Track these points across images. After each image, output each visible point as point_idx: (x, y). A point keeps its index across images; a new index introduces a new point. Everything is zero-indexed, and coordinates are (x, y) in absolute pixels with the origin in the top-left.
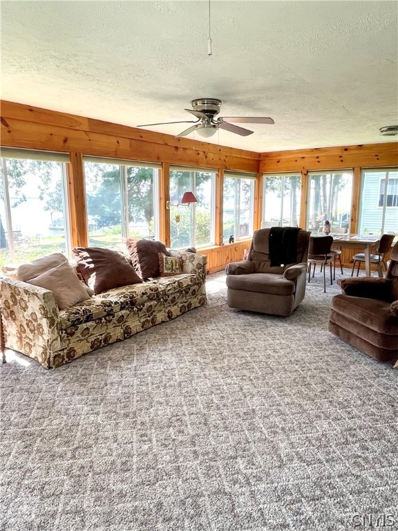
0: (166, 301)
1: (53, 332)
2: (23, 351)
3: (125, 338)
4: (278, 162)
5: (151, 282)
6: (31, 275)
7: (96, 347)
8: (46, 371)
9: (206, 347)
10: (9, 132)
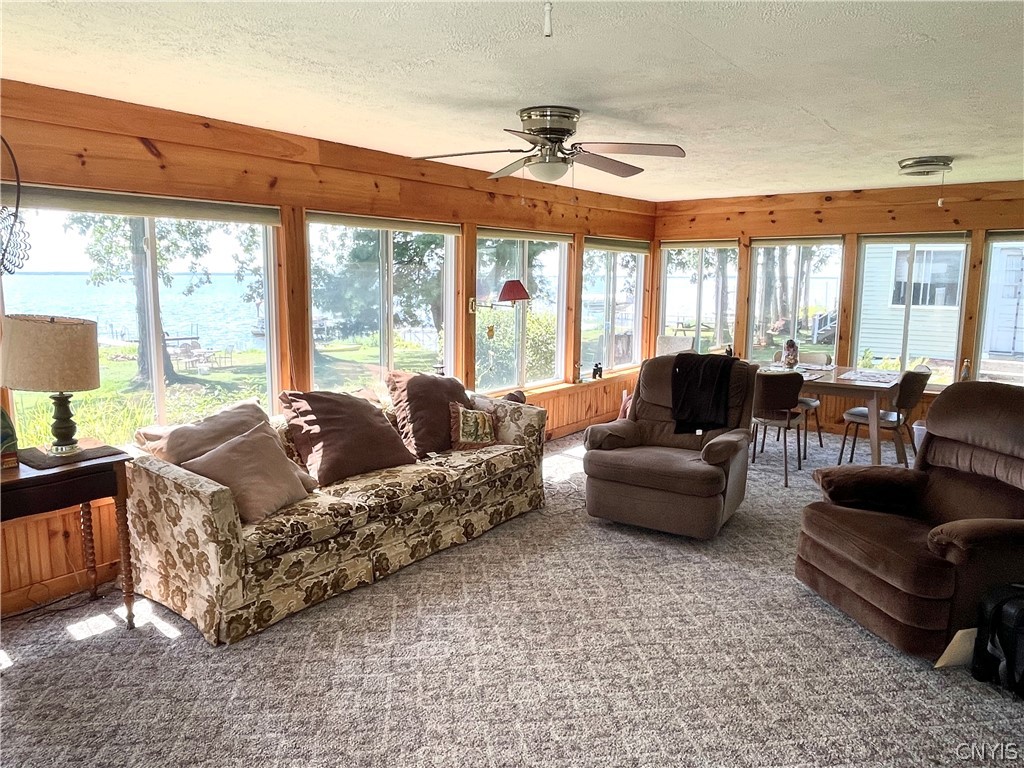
0: (461, 502)
1: (227, 572)
2: (169, 603)
3: (376, 580)
4: (693, 220)
5: (434, 461)
6: (191, 450)
7: (317, 600)
8: (211, 651)
9: (539, 604)
10: (163, 167)
